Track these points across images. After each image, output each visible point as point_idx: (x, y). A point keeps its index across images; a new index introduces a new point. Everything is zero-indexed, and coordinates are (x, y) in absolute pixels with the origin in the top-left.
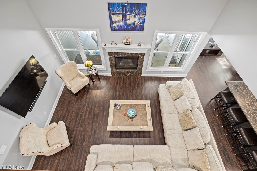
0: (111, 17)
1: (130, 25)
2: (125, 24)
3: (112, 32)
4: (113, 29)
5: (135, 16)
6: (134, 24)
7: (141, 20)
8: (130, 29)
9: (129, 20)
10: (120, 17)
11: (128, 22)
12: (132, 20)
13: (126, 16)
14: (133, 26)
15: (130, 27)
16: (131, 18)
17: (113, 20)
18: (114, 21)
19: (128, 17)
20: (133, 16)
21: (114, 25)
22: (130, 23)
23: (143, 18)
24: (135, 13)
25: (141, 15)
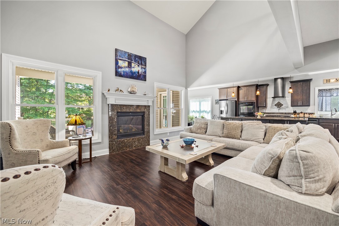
0: (118, 61)
1: (135, 73)
2: (130, 72)
3: (116, 78)
4: (118, 74)
5: (138, 66)
6: (138, 72)
7: (143, 70)
8: (135, 76)
9: (134, 68)
10: (126, 64)
11: (133, 70)
12: (136, 68)
13: (131, 64)
14: (137, 75)
15: (135, 75)
16: (135, 66)
17: (119, 64)
18: (120, 66)
19: (133, 65)
20: (137, 65)
21: (120, 70)
22: (135, 71)
23: (144, 68)
24: (139, 63)
25: (143, 65)
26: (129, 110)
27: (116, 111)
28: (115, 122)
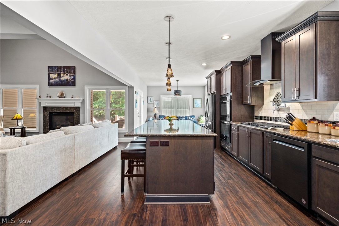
0: (50, 75)
1: (64, 81)
2: (60, 81)
3: (49, 88)
4: (50, 84)
5: (67, 75)
6: (67, 80)
7: (72, 77)
8: (64, 84)
9: (63, 77)
10: (56, 75)
11: (62, 79)
12: (65, 77)
13: (60, 74)
14: (66, 82)
15: (64, 83)
16: (64, 76)
17: (51, 77)
18: (51, 78)
19: (62, 75)
20: (66, 75)
21: (51, 81)
22: (64, 79)
23: (73, 75)
24: (67, 72)
25: (72, 73)
26: (59, 111)
27: (48, 111)
28: (48, 119)
